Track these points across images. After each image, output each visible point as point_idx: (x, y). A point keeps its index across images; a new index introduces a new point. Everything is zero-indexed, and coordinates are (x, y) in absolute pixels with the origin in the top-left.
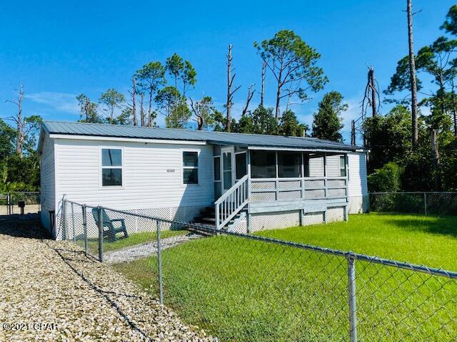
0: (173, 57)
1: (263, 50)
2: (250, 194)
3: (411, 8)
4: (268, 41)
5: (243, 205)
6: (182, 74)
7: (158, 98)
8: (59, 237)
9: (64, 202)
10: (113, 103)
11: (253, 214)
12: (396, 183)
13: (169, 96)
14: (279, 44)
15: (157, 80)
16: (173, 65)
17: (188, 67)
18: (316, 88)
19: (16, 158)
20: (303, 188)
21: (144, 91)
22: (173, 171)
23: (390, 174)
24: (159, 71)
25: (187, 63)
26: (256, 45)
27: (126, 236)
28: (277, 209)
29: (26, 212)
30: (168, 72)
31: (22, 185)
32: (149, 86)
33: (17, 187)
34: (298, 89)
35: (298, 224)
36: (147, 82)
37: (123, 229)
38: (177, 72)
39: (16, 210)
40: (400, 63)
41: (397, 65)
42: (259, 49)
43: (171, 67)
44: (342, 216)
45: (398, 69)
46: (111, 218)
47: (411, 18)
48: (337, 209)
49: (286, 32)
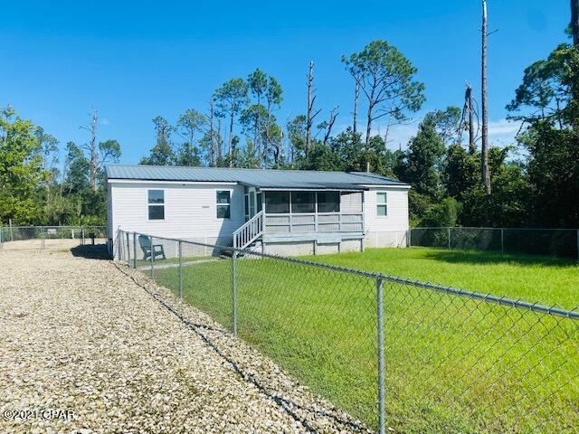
0: (255, 73)
1: (352, 65)
2: (264, 226)
3: (486, 28)
4: (358, 55)
5: (258, 235)
6: (267, 92)
7: (243, 120)
8: (116, 259)
9: (120, 232)
10: (192, 126)
11: (268, 244)
12: (454, 218)
13: (257, 116)
14: (369, 59)
15: (239, 99)
16: (256, 82)
17: (273, 83)
18: (416, 107)
19: (89, 191)
20: (317, 223)
21: (224, 113)
22: (208, 207)
23: (446, 210)
24: (242, 89)
25: (271, 79)
26: (343, 60)
27: (164, 258)
28: (290, 240)
29: (96, 243)
30: (250, 90)
31: (95, 219)
32: (230, 106)
33: (91, 221)
34: (394, 109)
35: (312, 253)
36: (228, 103)
37: (162, 253)
38: (260, 91)
39: (88, 241)
40: (527, 71)
41: (524, 74)
42: (348, 63)
43: (253, 85)
44: (359, 248)
45: (525, 78)
46: (154, 244)
47: (485, 39)
48: (353, 242)
49: (378, 43)
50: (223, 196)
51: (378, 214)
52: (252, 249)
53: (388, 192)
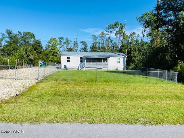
0: (116, 22)
4: (141, 17)
5: (84, 66)
11: (86, 68)
17: (121, 25)
20: (97, 64)
22: (78, 60)
28: (91, 67)
35: (96, 70)
38: (117, 27)
42: (138, 20)
46: (66, 66)
50: (81, 58)
51: (117, 63)
52: (83, 68)
53: (120, 58)
